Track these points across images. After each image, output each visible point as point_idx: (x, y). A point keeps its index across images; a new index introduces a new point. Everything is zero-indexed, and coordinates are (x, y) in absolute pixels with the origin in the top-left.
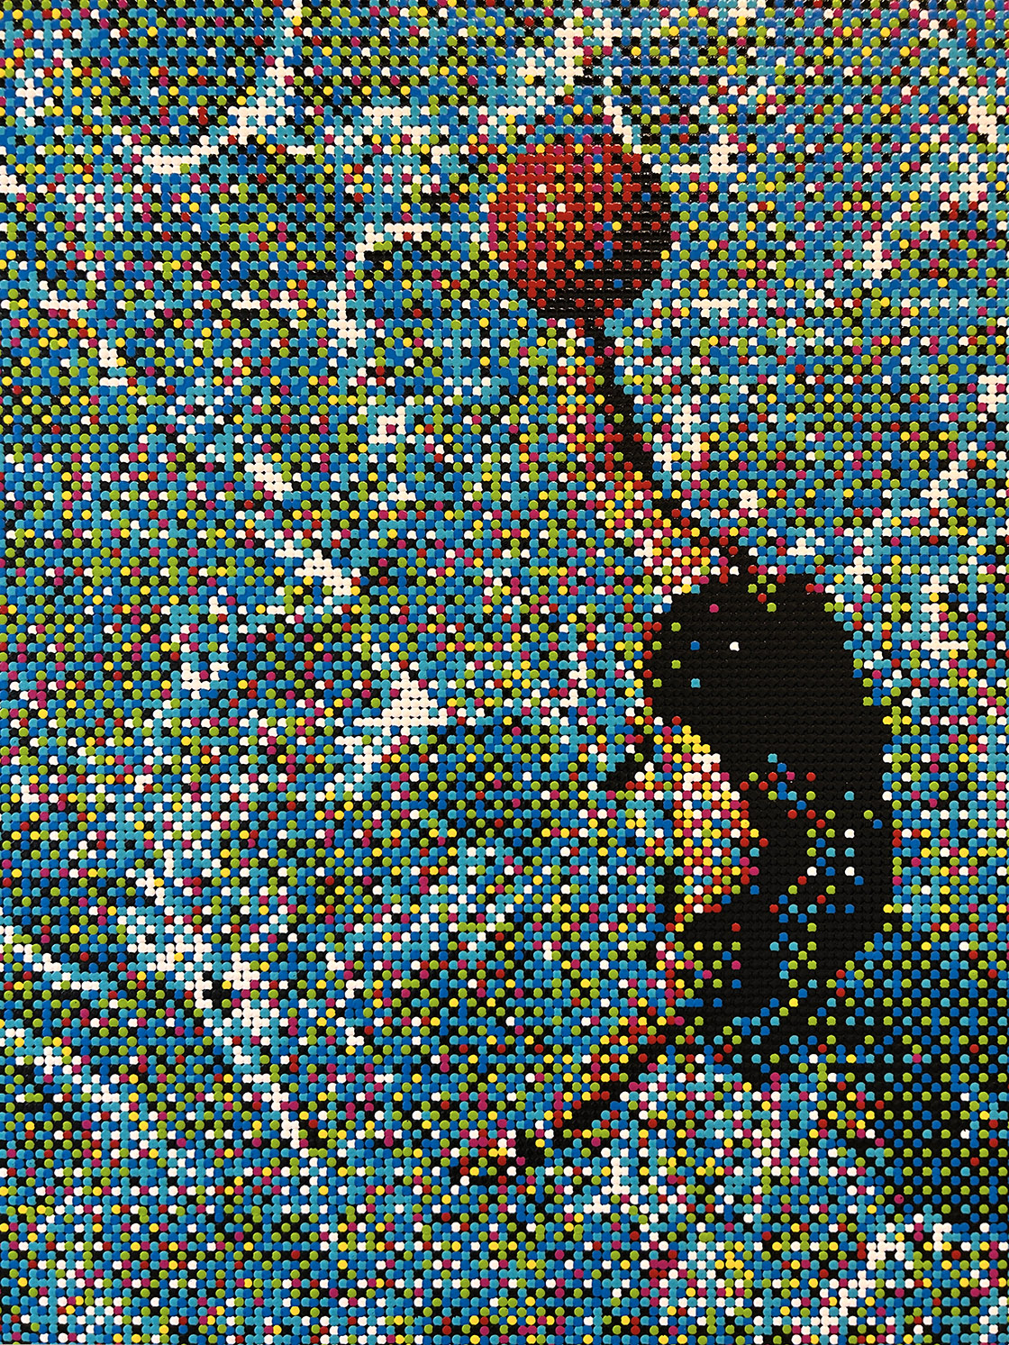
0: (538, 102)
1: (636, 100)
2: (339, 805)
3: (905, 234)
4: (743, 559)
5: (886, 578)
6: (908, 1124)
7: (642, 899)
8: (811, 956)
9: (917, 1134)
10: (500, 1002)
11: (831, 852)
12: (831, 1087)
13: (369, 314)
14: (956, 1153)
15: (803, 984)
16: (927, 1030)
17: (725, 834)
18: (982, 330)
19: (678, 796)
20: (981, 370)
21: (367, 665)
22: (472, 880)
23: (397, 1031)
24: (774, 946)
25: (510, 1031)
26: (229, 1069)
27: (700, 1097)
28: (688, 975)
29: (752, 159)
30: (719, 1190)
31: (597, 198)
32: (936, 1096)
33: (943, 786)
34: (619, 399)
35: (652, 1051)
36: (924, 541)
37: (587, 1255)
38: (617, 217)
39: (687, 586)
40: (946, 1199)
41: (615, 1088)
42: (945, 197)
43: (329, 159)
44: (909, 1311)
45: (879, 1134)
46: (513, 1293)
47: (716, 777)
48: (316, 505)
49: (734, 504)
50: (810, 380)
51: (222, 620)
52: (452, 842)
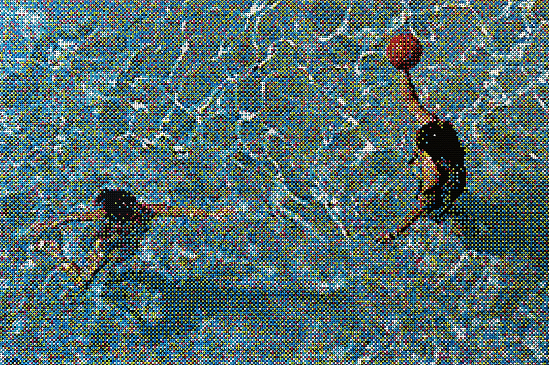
0: (396, 27)
1: (416, 27)
2: (354, 167)
3: (469, 53)
4: (436, 118)
5: (465, 122)
6: (469, 232)
7: (415, 186)
8: (449, 197)
9: (470, 234)
10: (386, 207)
11: (453, 177)
12: (453, 224)
13: (362, 69)
14: (478, 237)
15: (448, 203)
16: (472, 213)
17: (432, 173)
18: (484, 72)
19: (423, 165)
20: (484, 80)
21: (360, 139)
22: (381, 182)
23: (365, 212)
24: (442, 196)
25: (388, 212)
26: (331, 220)
27: (427, 226)
28: (424, 201)
29: (439, 38)
30: (430, 245)
31: (408, 46)
32: (474, 226)
33: (476, 163)
34: (412, 86)
35: (417, 217)
36: (472, 114)
37: (404, 258)
38: (412, 50)
39: (425, 123)
40: (476, 247)
41: (409, 224)
42: (477, 46)
43: (355, 38)
44: (469, 270)
45: (463, 233)
46: (389, 266)
47: (431, 162)
48: (351, 107)
49: (435, 107)
50: (450, 82)
51: (332, 130)
52: (377, 175)
